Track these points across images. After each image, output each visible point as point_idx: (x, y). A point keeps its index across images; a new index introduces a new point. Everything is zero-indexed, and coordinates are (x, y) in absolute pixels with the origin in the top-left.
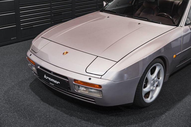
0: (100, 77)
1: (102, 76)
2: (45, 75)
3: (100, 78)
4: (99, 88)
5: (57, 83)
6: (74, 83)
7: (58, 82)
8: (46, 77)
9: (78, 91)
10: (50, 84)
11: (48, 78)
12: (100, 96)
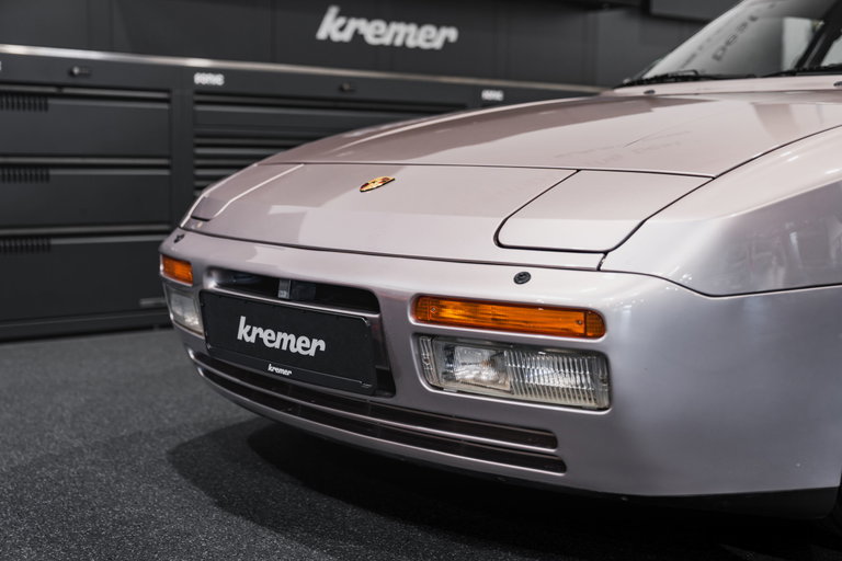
0: (593, 261)
1: (606, 253)
2: (243, 319)
3: (595, 266)
4: (584, 336)
5: (312, 352)
6: (412, 320)
7: (316, 343)
8: (248, 327)
9: (441, 389)
10: (270, 372)
11: (260, 330)
12: (593, 404)
